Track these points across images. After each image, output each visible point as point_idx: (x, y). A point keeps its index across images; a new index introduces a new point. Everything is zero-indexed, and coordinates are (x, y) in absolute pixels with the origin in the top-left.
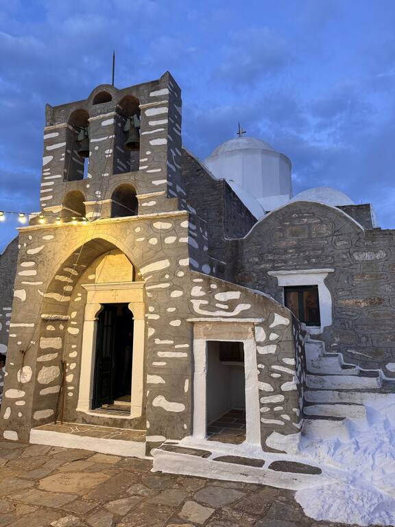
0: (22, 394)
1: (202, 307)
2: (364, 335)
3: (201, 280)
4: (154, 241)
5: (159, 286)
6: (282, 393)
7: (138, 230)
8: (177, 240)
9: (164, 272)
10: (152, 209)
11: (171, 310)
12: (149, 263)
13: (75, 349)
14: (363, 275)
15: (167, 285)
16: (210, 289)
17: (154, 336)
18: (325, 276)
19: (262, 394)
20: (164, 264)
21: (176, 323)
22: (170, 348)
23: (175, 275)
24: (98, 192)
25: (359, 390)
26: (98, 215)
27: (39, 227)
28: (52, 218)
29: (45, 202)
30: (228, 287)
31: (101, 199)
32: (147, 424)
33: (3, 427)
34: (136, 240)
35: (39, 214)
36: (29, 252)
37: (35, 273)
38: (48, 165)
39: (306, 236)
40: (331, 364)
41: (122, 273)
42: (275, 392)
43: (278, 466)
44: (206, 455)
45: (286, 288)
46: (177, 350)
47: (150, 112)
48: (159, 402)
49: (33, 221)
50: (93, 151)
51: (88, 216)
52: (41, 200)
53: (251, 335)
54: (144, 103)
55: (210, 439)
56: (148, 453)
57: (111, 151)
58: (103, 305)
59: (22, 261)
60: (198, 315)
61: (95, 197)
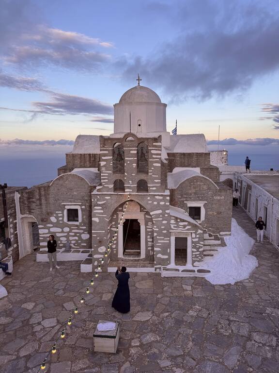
0: (102, 256)
1: (174, 227)
2: (214, 224)
3: (174, 218)
4: (155, 203)
5: (158, 219)
6: (199, 251)
7: (149, 198)
8: (165, 204)
9: (160, 214)
10: (154, 191)
12: (154, 211)
14: (216, 204)
15: (161, 219)
16: (177, 221)
17: (156, 236)
18: (204, 204)
19: (193, 252)
20: (160, 211)
21: (165, 232)
22: (163, 239)
23: (164, 216)
24: (130, 181)
25: (215, 245)
26: (131, 190)
27: (103, 193)
28: (108, 189)
29: (104, 182)
30: (183, 221)
31: (132, 184)
32: (155, 262)
33: (95, 267)
34: (148, 202)
35: (101, 187)
36: (98, 203)
37: (102, 211)
38: (104, 166)
39: (199, 189)
40: (206, 236)
41: (135, 209)
42: (197, 251)
43: (199, 271)
44: (178, 270)
45: (190, 207)
46: (166, 240)
47: (153, 152)
48: (159, 255)
49: (99, 190)
50: (127, 163)
51: (126, 190)
52: (102, 181)
53: (190, 235)
54: (150, 147)
55: (176, 265)
56: (155, 271)
57: (135, 165)
58: (126, 220)
59: (95, 206)
60: (173, 230)
61: (129, 183)
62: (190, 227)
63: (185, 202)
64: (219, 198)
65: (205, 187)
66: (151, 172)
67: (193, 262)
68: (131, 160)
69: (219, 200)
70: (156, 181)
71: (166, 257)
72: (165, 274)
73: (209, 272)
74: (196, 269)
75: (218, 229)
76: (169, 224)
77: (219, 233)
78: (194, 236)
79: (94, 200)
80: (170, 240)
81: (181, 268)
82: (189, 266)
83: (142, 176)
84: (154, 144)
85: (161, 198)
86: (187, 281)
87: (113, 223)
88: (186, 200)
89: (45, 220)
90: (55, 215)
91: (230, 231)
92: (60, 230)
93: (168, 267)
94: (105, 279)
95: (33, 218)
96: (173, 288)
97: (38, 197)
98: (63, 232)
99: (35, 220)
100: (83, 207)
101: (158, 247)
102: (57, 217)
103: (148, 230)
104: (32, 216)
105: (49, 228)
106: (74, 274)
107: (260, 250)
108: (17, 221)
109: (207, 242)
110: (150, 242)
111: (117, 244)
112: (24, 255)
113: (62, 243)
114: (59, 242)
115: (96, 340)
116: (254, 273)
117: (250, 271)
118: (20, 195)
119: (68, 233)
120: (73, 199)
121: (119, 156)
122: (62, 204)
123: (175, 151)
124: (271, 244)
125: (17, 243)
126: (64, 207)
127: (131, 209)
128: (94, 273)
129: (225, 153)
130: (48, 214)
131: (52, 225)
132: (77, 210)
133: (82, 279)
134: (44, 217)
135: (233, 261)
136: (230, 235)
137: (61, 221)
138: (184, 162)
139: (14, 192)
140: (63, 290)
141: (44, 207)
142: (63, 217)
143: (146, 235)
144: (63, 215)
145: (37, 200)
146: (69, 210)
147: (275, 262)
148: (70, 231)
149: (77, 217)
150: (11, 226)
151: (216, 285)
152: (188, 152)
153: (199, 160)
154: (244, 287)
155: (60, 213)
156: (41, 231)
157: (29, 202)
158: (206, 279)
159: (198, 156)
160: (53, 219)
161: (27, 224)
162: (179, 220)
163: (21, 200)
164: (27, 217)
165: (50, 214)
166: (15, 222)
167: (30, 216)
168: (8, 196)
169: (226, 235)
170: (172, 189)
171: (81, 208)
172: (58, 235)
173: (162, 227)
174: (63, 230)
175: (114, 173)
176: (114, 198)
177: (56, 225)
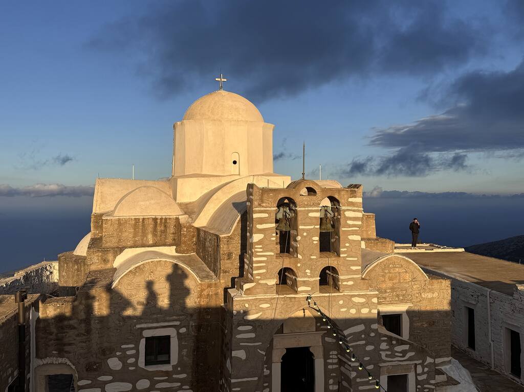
1: (387, 356)
3: (385, 338)
4: (352, 311)
5: (358, 343)
7: (341, 302)
8: (370, 311)
9: (360, 333)
11: (367, 359)
12: (350, 327)
15: (363, 342)
16: (392, 344)
18: (406, 308)
21: (371, 367)
22: (367, 383)
23: (369, 335)
26: (309, 289)
27: (256, 297)
28: (267, 288)
29: (259, 274)
30: (402, 342)
31: (311, 277)
34: (339, 311)
35: (252, 285)
36: (247, 318)
37: (253, 335)
38: (260, 242)
39: (397, 281)
41: (307, 325)
45: (383, 316)
46: (371, 384)
47: (348, 214)
49: (249, 291)
50: (302, 236)
51: (300, 289)
52: (255, 272)
53: (413, 369)
54: (345, 205)
57: (317, 238)
58: (287, 349)
59: (239, 325)
60: (385, 362)
61: (305, 275)
62: (413, 354)
64: (430, 295)
65: (408, 277)
66: (344, 252)
68: (310, 231)
69: (430, 300)
70: (354, 268)
76: (377, 350)
78: (419, 369)
83: (331, 261)
84: (350, 200)
85: (362, 300)
89: (94, 368)
90: (118, 354)
95: (65, 365)
98: (134, 390)
99: (70, 370)
100: (183, 330)
102: (123, 359)
103: (330, 367)
104: (64, 360)
105: (103, 385)
108: (30, 375)
118: (38, 314)
122: (138, 326)
126: (141, 333)
127: (299, 326)
130: (103, 352)
131: (110, 378)
132: (168, 338)
134: (93, 360)
137: (132, 365)
139: (30, 308)
141: (95, 336)
142: (136, 356)
143: (327, 378)
144: (137, 351)
145: (81, 321)
148: (152, 388)
149: (168, 353)
155: (132, 349)
160: (114, 363)
162: (394, 342)
163: (41, 325)
165: (107, 352)
167: (60, 360)
169: (445, 363)
171: (178, 333)
174: (135, 387)
176: (278, 305)
177: (119, 376)
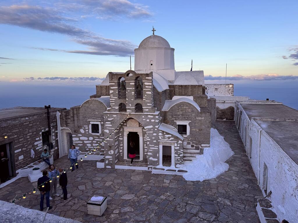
0: (111, 157)
1: (161, 138)
2: (197, 138)
3: (161, 132)
4: (148, 120)
5: (150, 132)
6: (180, 157)
7: (143, 117)
8: (155, 121)
9: (151, 129)
10: (147, 112)
12: (147, 126)
13: (122, 144)
14: (198, 123)
15: (152, 132)
16: (164, 134)
17: (149, 144)
18: (189, 123)
19: (175, 157)
20: (151, 127)
21: (155, 141)
22: (153, 147)
23: (154, 130)
24: (130, 105)
25: (195, 153)
26: (131, 111)
27: (111, 112)
28: (115, 110)
29: (112, 105)
30: (168, 134)
32: (148, 163)
33: (106, 165)
34: (143, 120)
35: (110, 108)
36: (108, 119)
37: (111, 125)
38: (112, 93)
39: (185, 112)
40: (189, 146)
41: (135, 125)
42: (178, 157)
43: (179, 171)
44: (164, 169)
45: (178, 125)
46: (155, 147)
47: (146, 84)
48: (151, 158)
49: (109, 110)
51: (127, 111)
52: (111, 104)
53: (173, 144)
54: (144, 80)
55: (163, 166)
56: (148, 169)
57: (134, 93)
58: (129, 132)
59: (106, 122)
60: (161, 140)
61: (129, 106)
62: (173, 138)
63: (174, 121)
64: (200, 118)
65: (190, 110)
67: (176, 164)
68: (131, 90)
69: (200, 120)
70: (148, 104)
71: (156, 160)
72: (154, 171)
73: (187, 172)
74: (177, 169)
75: (199, 142)
76: (158, 136)
77: (200, 145)
78: (176, 145)
79: (106, 117)
80: (158, 148)
81: (166, 168)
82: (173, 167)
83: (139, 101)
84: (146, 78)
85: (152, 117)
86: (169, 177)
87: (120, 134)
88: (176, 120)
89: (76, 132)
90: (83, 128)
91: (209, 144)
92: (86, 139)
93: (158, 167)
94: (112, 173)
95: (69, 130)
96: (156, 181)
97: (72, 115)
98: (88, 140)
99: (70, 131)
101: (150, 152)
102: (85, 130)
103: (144, 140)
104: (68, 128)
105: (79, 137)
106: (92, 169)
107: (235, 160)
108: (58, 131)
109: (189, 151)
110: (147, 149)
111: (123, 149)
112: (63, 156)
113: (88, 148)
114: (86, 147)
115: (89, 206)
116: (221, 175)
117: (219, 173)
118: (60, 114)
119: (92, 141)
120: (95, 117)
121: (122, 86)
122: (88, 120)
123: (175, 84)
124: (247, 156)
125: (58, 146)
126: (90, 123)
127: (133, 124)
128: (105, 168)
129: (231, 86)
130: (79, 127)
131: (81, 135)
132: (98, 125)
133: (96, 172)
134: (76, 129)
135: (207, 165)
136: (209, 146)
137: (87, 132)
138: (182, 92)
139: (56, 111)
140: (81, 178)
141: (76, 122)
143: (144, 144)
144: (89, 128)
145: (72, 117)
146: (93, 125)
147: (242, 169)
148: (94, 140)
149: (98, 130)
150: (54, 134)
151: (188, 181)
152: (185, 84)
153: (193, 91)
154: (209, 184)
155: (87, 127)
156: (74, 139)
157: (66, 119)
158: (183, 177)
159: (193, 88)
160: (82, 131)
161: (66, 134)
163: (61, 117)
164: (65, 129)
166: (56, 132)
167: (67, 128)
168: (51, 114)
169: (206, 147)
170: (165, 111)
171: (101, 124)
172: (85, 142)
173: (153, 138)
174: (88, 139)
175: (119, 98)
176: (119, 116)
177: (84, 135)
